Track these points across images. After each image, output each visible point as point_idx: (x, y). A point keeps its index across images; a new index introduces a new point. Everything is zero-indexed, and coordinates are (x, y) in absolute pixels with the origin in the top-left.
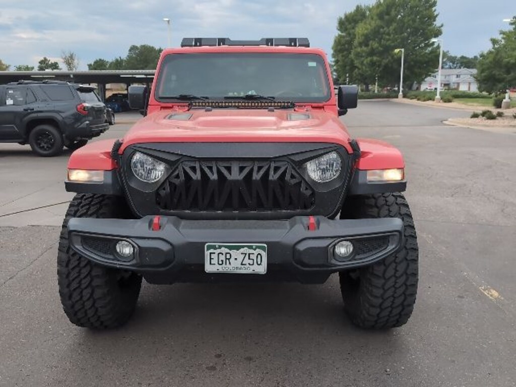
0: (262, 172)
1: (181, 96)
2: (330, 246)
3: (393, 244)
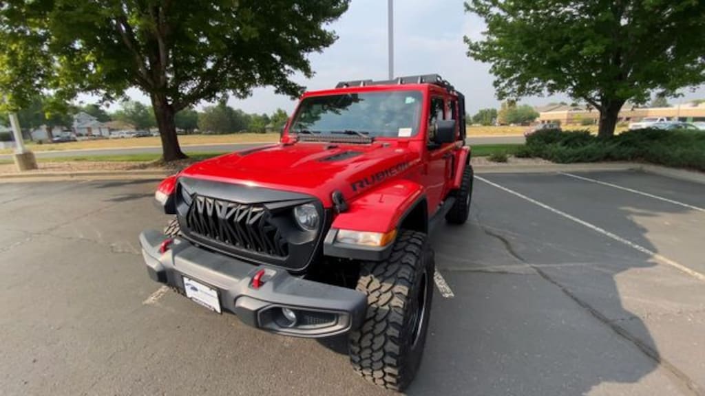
0: (242, 216)
2: (260, 312)
3: (342, 324)
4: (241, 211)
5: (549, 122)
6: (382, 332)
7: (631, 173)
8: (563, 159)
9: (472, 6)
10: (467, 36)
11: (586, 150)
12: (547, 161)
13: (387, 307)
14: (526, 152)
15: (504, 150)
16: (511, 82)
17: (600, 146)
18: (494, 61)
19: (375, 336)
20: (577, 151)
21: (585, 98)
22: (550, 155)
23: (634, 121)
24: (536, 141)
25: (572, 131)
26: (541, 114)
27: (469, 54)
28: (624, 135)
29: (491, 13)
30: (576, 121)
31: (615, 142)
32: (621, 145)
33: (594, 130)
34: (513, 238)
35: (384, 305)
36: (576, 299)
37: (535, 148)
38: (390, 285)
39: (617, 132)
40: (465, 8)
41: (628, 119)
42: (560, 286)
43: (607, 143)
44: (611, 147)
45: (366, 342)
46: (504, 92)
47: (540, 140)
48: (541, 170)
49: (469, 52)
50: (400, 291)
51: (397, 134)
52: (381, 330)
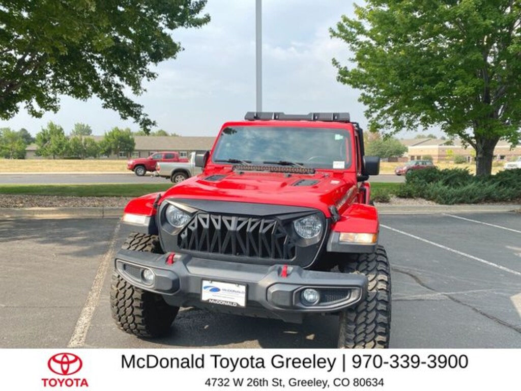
0: (254, 227)
1: (230, 160)
2: (295, 292)
3: (354, 297)
4: (253, 223)
5: (419, 158)
6: (374, 308)
7: (512, 214)
8: (446, 200)
9: (337, 31)
10: (336, 59)
11: (468, 190)
12: (430, 202)
13: (375, 291)
14: (409, 191)
15: (385, 190)
16: (383, 113)
17: (480, 186)
18: (365, 88)
19: (368, 312)
20: (458, 191)
21: (460, 135)
22: (433, 194)
23: (509, 160)
24: (417, 179)
25: (451, 169)
26: (410, 148)
27: (339, 79)
28: (500, 174)
29: (358, 41)
30: (447, 158)
31: (493, 182)
32: (500, 185)
33: (472, 169)
34: (420, 274)
35: (372, 289)
36: (484, 314)
37: (416, 187)
38: (374, 276)
39: (494, 172)
40: (331, 34)
41: (502, 157)
42: (470, 306)
43: (486, 183)
44: (490, 187)
45: (361, 319)
46: (378, 124)
47: (420, 179)
48: (425, 212)
49: (339, 77)
50: (382, 278)
51: (332, 166)
52: (373, 306)
